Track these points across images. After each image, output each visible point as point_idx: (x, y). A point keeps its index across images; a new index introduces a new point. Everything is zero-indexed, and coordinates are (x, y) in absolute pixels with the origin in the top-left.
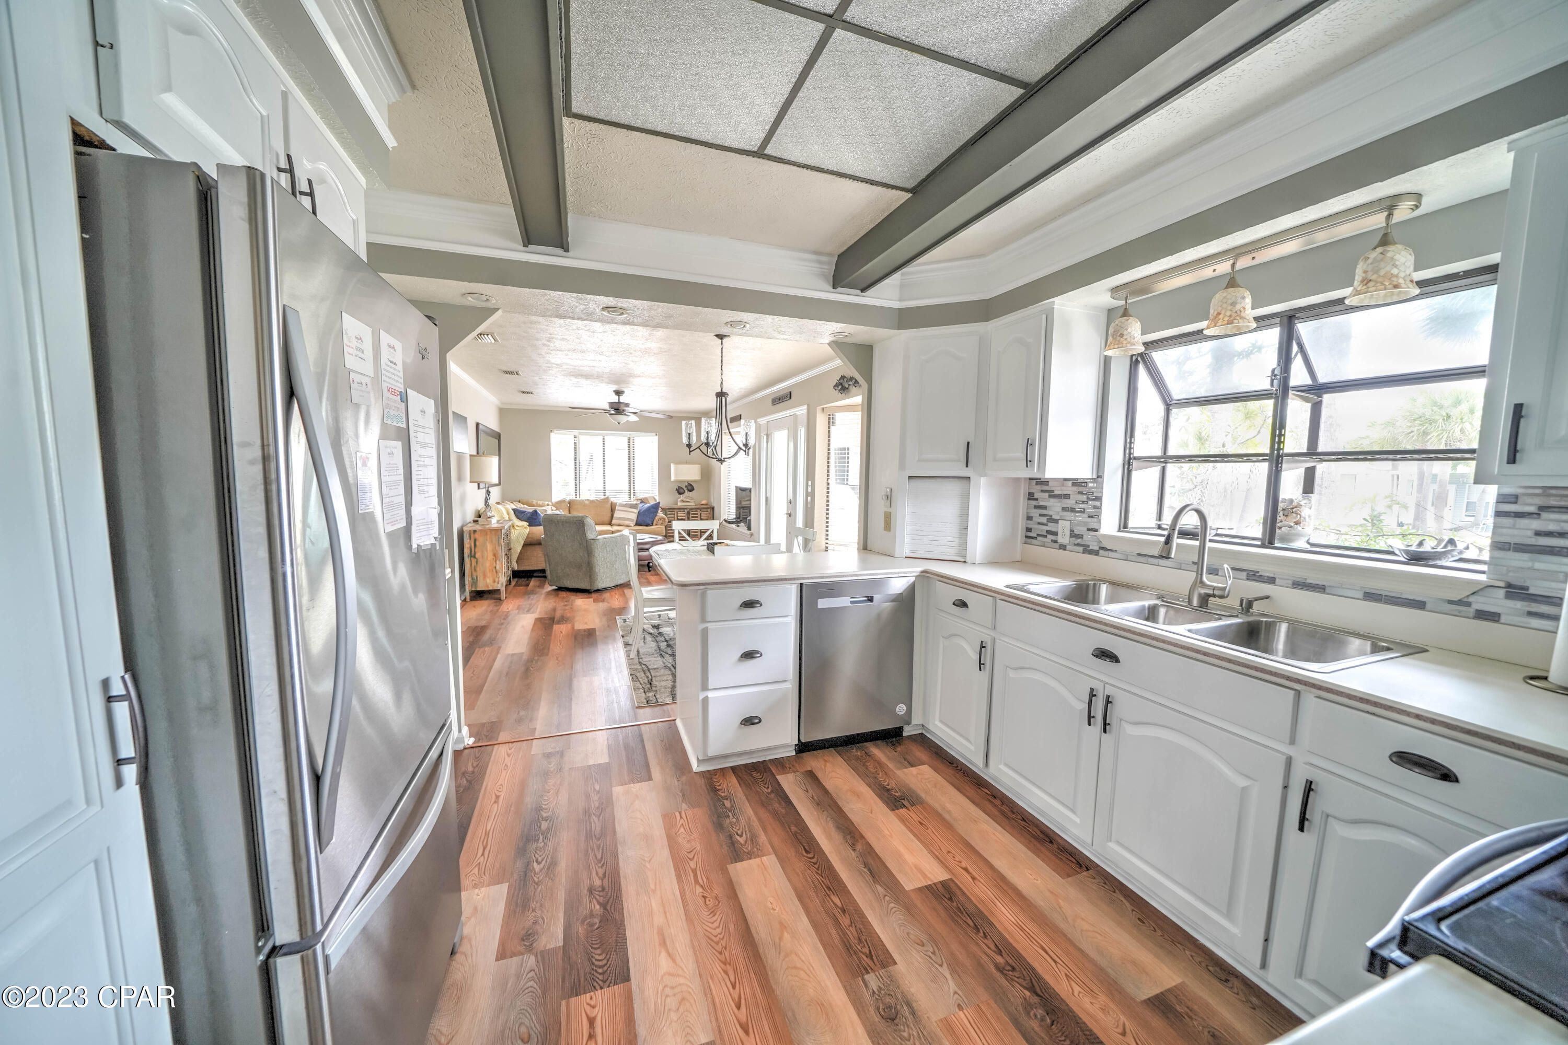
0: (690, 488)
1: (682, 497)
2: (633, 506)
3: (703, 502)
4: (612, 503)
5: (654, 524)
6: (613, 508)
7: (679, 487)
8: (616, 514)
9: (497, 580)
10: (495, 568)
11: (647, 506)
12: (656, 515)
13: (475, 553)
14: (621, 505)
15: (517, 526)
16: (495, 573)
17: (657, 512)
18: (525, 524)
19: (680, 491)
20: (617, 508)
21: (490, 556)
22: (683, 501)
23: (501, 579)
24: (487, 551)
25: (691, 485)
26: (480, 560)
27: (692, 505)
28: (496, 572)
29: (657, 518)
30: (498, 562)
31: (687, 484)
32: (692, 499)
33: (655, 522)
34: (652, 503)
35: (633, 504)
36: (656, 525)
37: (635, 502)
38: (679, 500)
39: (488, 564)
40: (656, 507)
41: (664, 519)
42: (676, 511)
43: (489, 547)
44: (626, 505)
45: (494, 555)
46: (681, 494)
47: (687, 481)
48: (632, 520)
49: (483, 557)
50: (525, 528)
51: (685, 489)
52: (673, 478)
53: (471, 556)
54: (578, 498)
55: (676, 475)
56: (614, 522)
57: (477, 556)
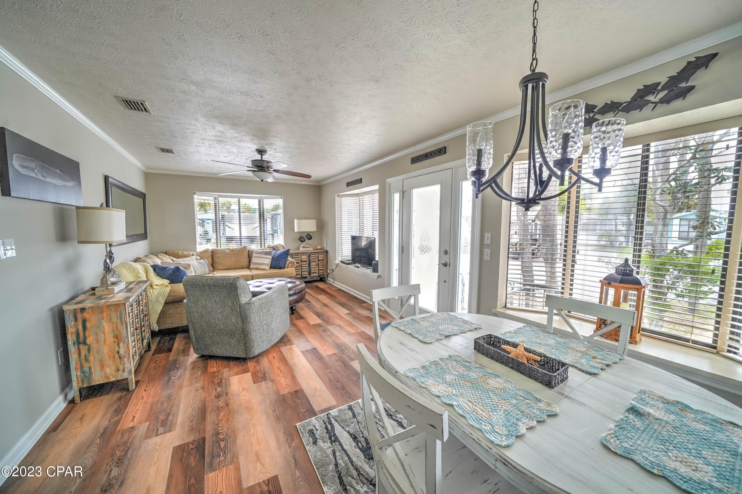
0: (309, 237)
1: (303, 244)
2: (267, 253)
3: (319, 247)
4: (248, 251)
5: (286, 267)
6: (250, 255)
7: (301, 236)
8: (254, 260)
9: (121, 368)
10: (118, 352)
11: (279, 252)
12: (287, 260)
13: (85, 338)
14: (257, 253)
15: (156, 285)
16: (118, 360)
17: (287, 257)
18: (166, 282)
19: (302, 240)
20: (254, 255)
21: (110, 339)
22: (304, 247)
23: (127, 365)
24: (104, 333)
25: (309, 235)
26: (94, 346)
27: (311, 249)
28: (120, 357)
29: (288, 262)
30: (121, 345)
31: (306, 234)
32: (310, 245)
33: (286, 265)
34: (281, 250)
35: (268, 252)
36: (288, 267)
37: (268, 250)
38: (301, 246)
39: (106, 350)
40: (287, 253)
41: (294, 262)
42: (300, 255)
43: (107, 327)
44: (261, 253)
45: (116, 337)
46: (302, 242)
47: (307, 232)
48: (268, 265)
49: (97, 342)
50: (166, 286)
51: (306, 238)
52: (296, 230)
53: (79, 343)
54: (219, 248)
55: (299, 227)
56: (252, 266)
57: (88, 342)
